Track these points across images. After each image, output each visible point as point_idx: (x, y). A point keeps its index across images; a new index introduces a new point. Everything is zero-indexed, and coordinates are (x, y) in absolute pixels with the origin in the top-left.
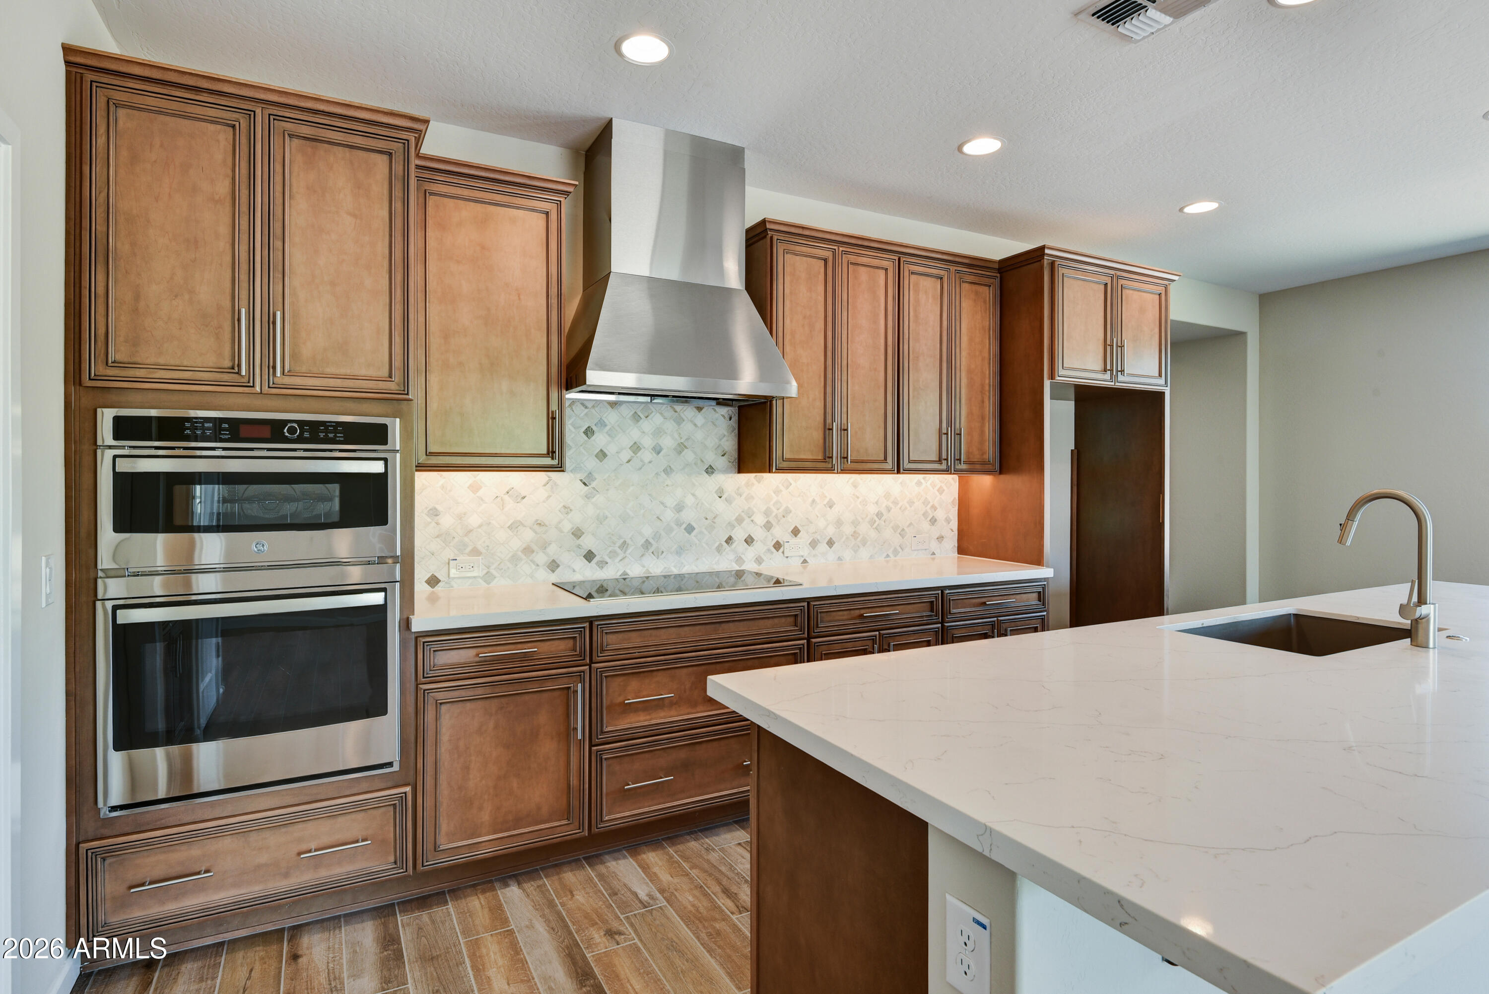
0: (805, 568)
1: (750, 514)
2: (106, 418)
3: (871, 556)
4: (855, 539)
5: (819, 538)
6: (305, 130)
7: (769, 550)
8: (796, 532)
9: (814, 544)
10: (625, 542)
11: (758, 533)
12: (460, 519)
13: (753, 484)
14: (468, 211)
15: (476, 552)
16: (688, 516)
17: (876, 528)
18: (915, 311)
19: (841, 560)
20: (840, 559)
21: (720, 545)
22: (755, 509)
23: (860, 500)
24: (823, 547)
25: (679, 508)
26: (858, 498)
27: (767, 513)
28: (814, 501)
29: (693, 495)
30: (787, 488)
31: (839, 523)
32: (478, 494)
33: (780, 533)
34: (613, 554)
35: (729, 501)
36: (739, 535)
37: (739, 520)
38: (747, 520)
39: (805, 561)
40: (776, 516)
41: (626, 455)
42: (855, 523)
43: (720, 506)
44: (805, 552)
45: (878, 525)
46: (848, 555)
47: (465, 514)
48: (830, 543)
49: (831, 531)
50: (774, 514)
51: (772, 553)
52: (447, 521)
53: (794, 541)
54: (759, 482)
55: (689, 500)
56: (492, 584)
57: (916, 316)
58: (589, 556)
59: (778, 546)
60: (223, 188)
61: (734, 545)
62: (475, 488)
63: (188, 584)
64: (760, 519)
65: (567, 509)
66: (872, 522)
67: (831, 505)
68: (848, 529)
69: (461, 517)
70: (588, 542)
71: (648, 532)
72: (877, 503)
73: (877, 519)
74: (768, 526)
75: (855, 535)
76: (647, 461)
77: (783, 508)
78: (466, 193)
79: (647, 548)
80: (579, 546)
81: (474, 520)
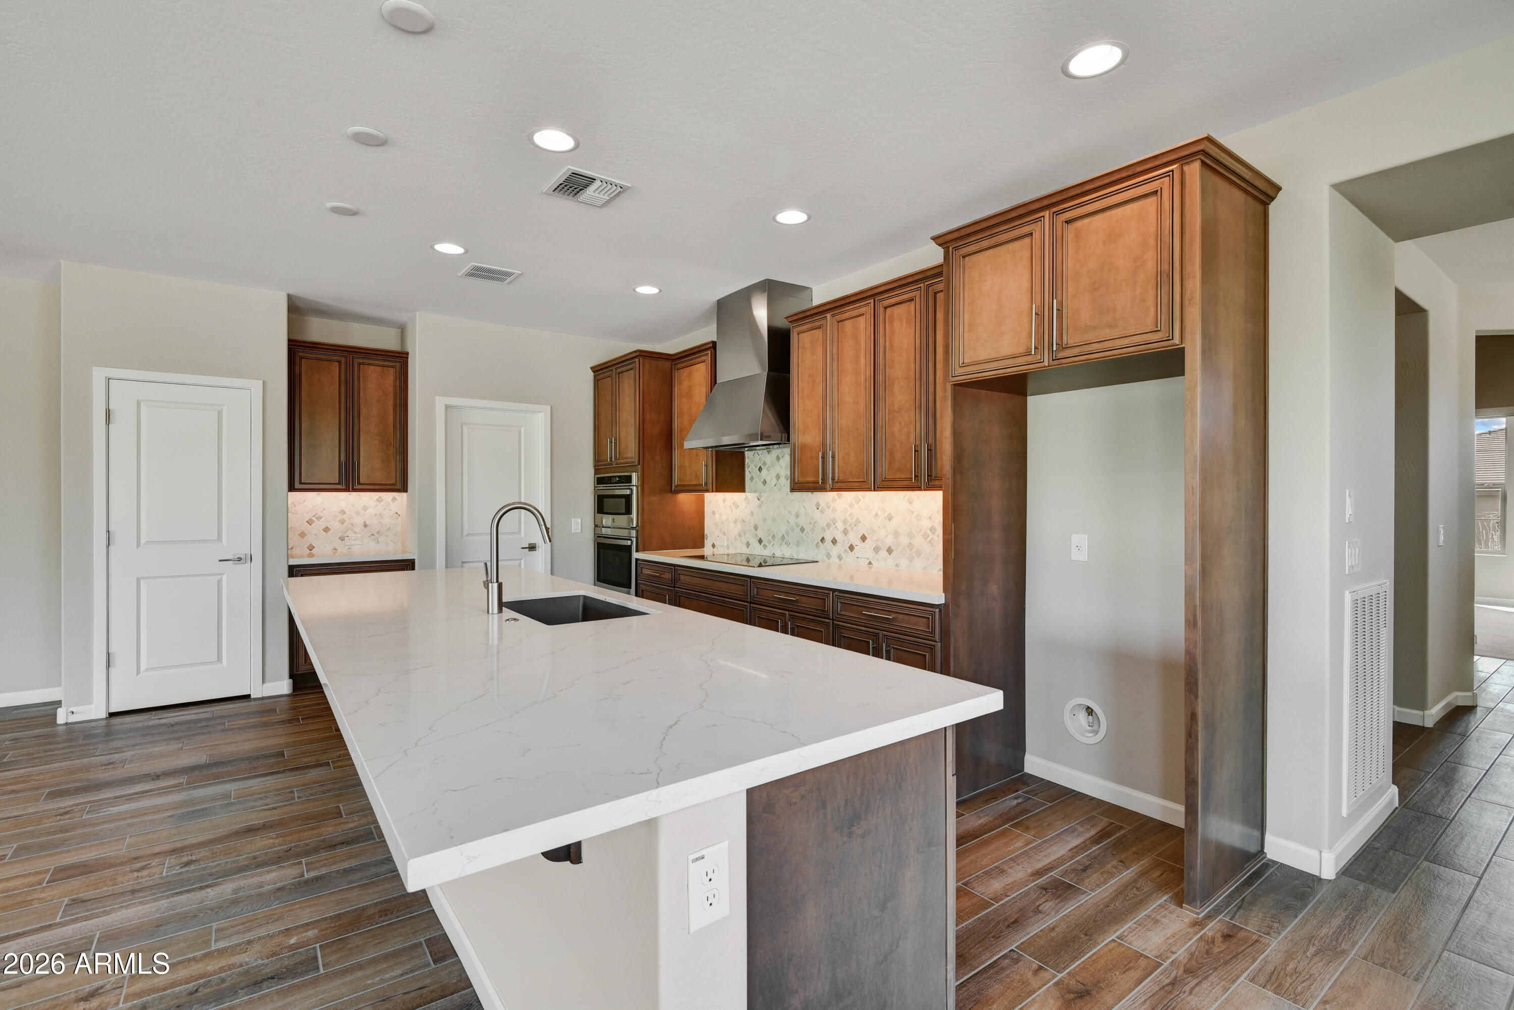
0: (870, 568)
1: (834, 521)
3: (925, 567)
4: (911, 549)
5: (880, 545)
6: (621, 369)
7: (846, 550)
8: (864, 538)
9: (877, 550)
10: (774, 535)
11: (840, 537)
12: (721, 516)
13: (836, 500)
14: (686, 372)
15: (725, 533)
16: (802, 521)
17: (930, 542)
19: (898, 567)
20: (897, 565)
21: (818, 543)
22: (837, 519)
23: (915, 515)
24: (883, 553)
25: (797, 516)
26: (913, 513)
27: (845, 522)
28: (877, 514)
29: (804, 507)
30: (858, 503)
31: (896, 534)
32: (725, 504)
33: (854, 538)
34: (769, 542)
35: (822, 512)
36: (828, 538)
37: (828, 526)
38: (833, 526)
39: (870, 563)
40: (850, 525)
41: (774, 481)
42: (911, 536)
43: (817, 515)
44: (870, 555)
45: (932, 539)
46: (904, 562)
47: (722, 513)
48: (890, 551)
49: (890, 541)
50: (849, 523)
51: (848, 553)
52: (717, 517)
53: (863, 545)
54: (840, 498)
55: (802, 511)
56: (730, 551)
58: (760, 541)
59: (851, 548)
61: (825, 544)
62: (724, 501)
64: (840, 527)
65: (752, 514)
66: (926, 536)
67: (890, 518)
68: (904, 541)
70: (761, 534)
71: (783, 529)
72: (930, 518)
73: (930, 533)
74: (845, 532)
75: (910, 546)
76: (782, 485)
77: (855, 518)
78: (685, 364)
79: (783, 540)
80: (756, 535)
81: (724, 518)
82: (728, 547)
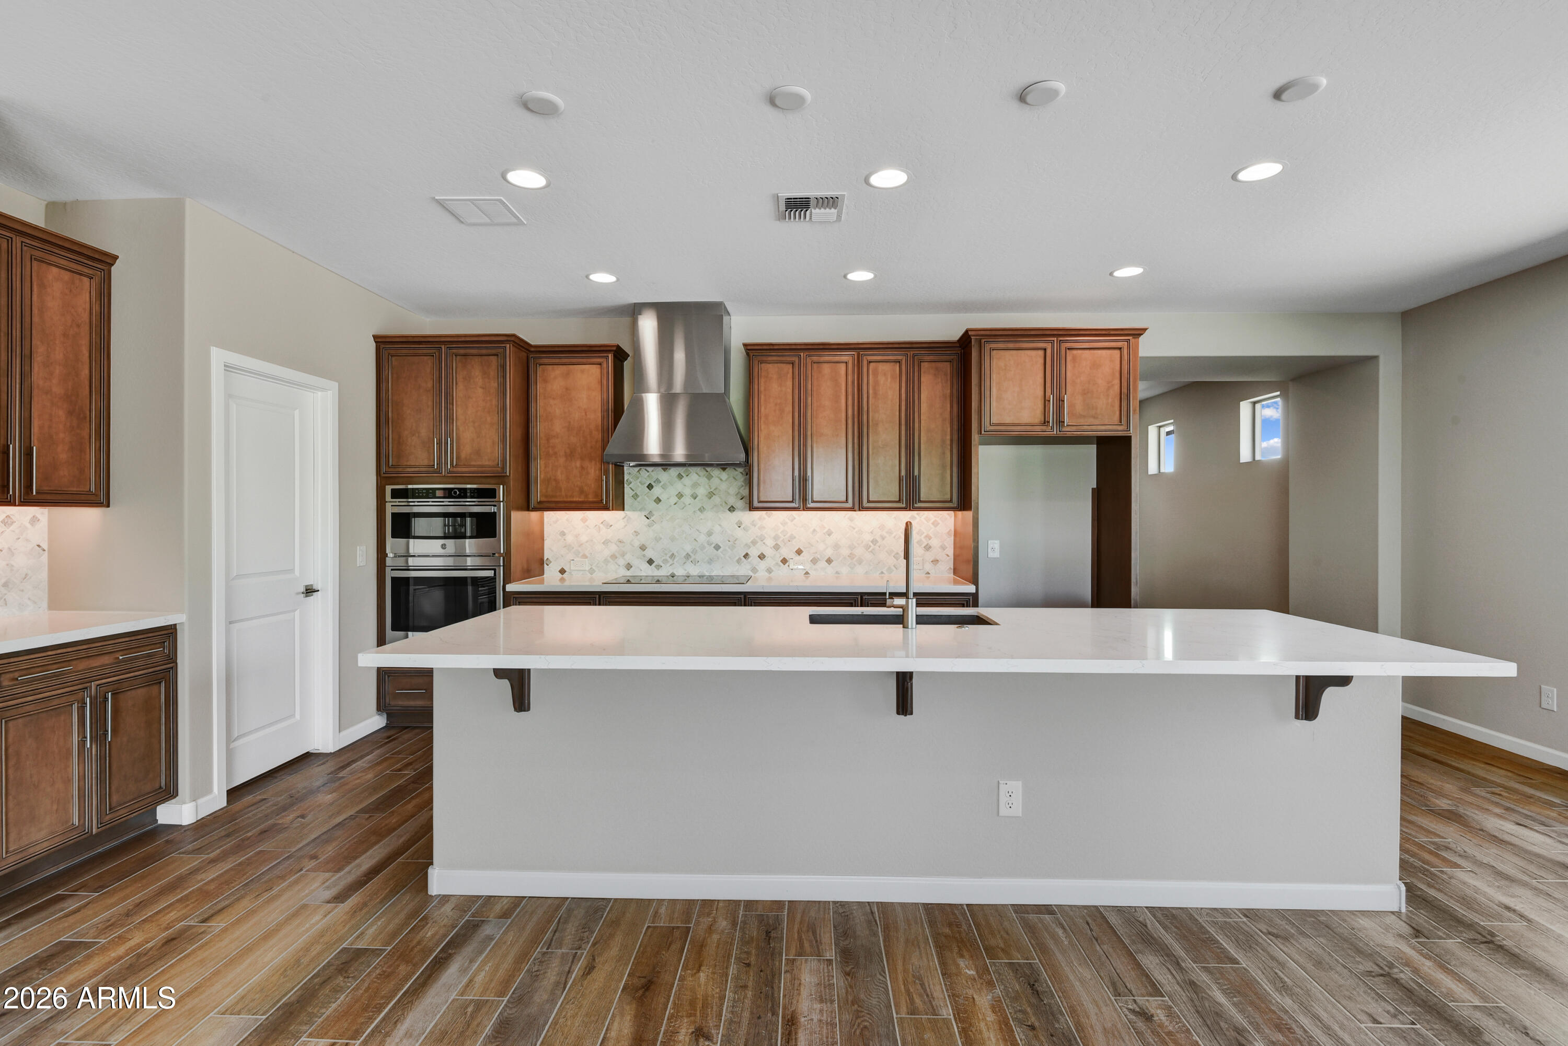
0: (807, 578)
1: (762, 539)
2: (389, 489)
3: (867, 572)
4: (852, 559)
5: (819, 556)
6: (462, 351)
7: (777, 564)
8: (799, 552)
9: (814, 561)
10: (673, 554)
11: (768, 552)
12: (577, 537)
13: (764, 519)
14: (559, 370)
15: (585, 556)
16: (716, 539)
17: (871, 552)
18: (874, 389)
19: (839, 574)
20: (837, 573)
21: (740, 559)
22: (766, 535)
23: (856, 530)
24: (823, 564)
25: (710, 534)
26: (854, 529)
27: (776, 538)
28: (814, 530)
29: (720, 525)
30: (792, 521)
31: (836, 546)
32: (586, 524)
33: (786, 552)
34: (665, 561)
35: (746, 529)
36: (754, 552)
37: (754, 543)
38: (760, 543)
39: (807, 573)
40: (783, 541)
41: (675, 499)
42: (852, 547)
43: (739, 533)
44: (808, 567)
45: (873, 549)
46: (844, 570)
47: (579, 535)
48: (829, 561)
49: (829, 553)
50: (781, 539)
51: (780, 566)
52: (570, 538)
53: (797, 558)
54: (769, 517)
55: (717, 529)
56: (594, 575)
57: (875, 394)
58: (650, 562)
59: (784, 561)
60: (430, 385)
61: (749, 560)
62: (584, 520)
63: (407, 562)
64: (770, 542)
65: (636, 533)
66: (867, 547)
67: (829, 533)
68: (845, 552)
69: (577, 536)
70: (650, 554)
71: (688, 548)
72: (872, 533)
73: (871, 544)
74: (777, 547)
75: (851, 556)
76: (687, 504)
77: (789, 535)
78: (557, 361)
79: (688, 558)
80: (644, 556)
81: (584, 538)
82: (592, 571)
